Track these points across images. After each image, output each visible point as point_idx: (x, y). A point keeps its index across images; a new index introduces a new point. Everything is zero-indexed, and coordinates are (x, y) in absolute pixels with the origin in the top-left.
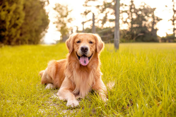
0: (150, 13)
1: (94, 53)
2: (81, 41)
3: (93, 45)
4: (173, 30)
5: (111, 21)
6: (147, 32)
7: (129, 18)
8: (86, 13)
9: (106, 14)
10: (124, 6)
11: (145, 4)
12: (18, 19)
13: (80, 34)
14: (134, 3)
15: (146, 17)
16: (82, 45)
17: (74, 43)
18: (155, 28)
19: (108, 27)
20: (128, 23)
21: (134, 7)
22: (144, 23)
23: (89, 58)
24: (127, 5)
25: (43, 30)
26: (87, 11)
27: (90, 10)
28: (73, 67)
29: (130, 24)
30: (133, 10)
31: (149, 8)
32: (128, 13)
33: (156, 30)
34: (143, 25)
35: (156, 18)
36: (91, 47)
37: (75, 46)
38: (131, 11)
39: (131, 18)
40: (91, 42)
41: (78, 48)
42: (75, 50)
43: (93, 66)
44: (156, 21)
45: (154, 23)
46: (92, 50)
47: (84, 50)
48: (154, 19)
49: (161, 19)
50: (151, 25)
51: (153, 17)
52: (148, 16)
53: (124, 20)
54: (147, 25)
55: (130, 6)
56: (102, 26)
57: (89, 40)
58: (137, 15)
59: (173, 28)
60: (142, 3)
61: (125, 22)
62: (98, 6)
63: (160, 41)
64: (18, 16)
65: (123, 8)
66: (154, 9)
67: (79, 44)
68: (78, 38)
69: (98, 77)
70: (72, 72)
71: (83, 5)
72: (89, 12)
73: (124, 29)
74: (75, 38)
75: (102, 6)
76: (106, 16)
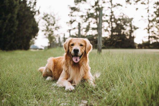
0: (128, 22)
1: (84, 53)
2: (74, 44)
3: (83, 47)
4: (148, 37)
5: (93, 29)
6: (125, 39)
7: (109, 27)
8: (71, 22)
9: (89, 23)
10: (105, 16)
11: (124, 15)
12: (13, 26)
13: (74, 38)
14: (114, 13)
15: (124, 26)
16: (74, 47)
17: (69, 45)
18: (132, 36)
19: (91, 34)
20: (108, 31)
21: (114, 17)
22: (123, 31)
23: (80, 57)
24: (107, 15)
25: (33, 37)
26: (72, 21)
27: (75, 20)
28: (69, 63)
29: (110, 32)
30: (113, 20)
31: (127, 18)
32: (109, 22)
33: (134, 37)
34: (122, 33)
35: (133, 27)
36: (81, 49)
37: (70, 48)
38: (111, 21)
39: (111, 27)
40: (81, 45)
41: (72, 50)
42: (70, 51)
43: (83, 63)
44: (133, 29)
45: (131, 31)
46: (82, 51)
47: (76, 51)
48: (131, 28)
49: (138, 28)
50: (129, 33)
51: (131, 26)
52: (126, 25)
53: (106, 29)
54: (125, 33)
55: (110, 16)
56: (86, 34)
57: (80, 44)
58: (116, 25)
59: (148, 36)
60: (121, 13)
61: (106, 30)
62: (82, 16)
63: (137, 47)
64: (12, 24)
65: (105, 18)
66: (132, 19)
67: (72, 46)
68: (72, 42)
69: (87, 70)
70: (68, 67)
71: (69, 15)
72: (74, 21)
73: (105, 37)
74: (70, 42)
75: (85, 16)
76: (89, 25)
